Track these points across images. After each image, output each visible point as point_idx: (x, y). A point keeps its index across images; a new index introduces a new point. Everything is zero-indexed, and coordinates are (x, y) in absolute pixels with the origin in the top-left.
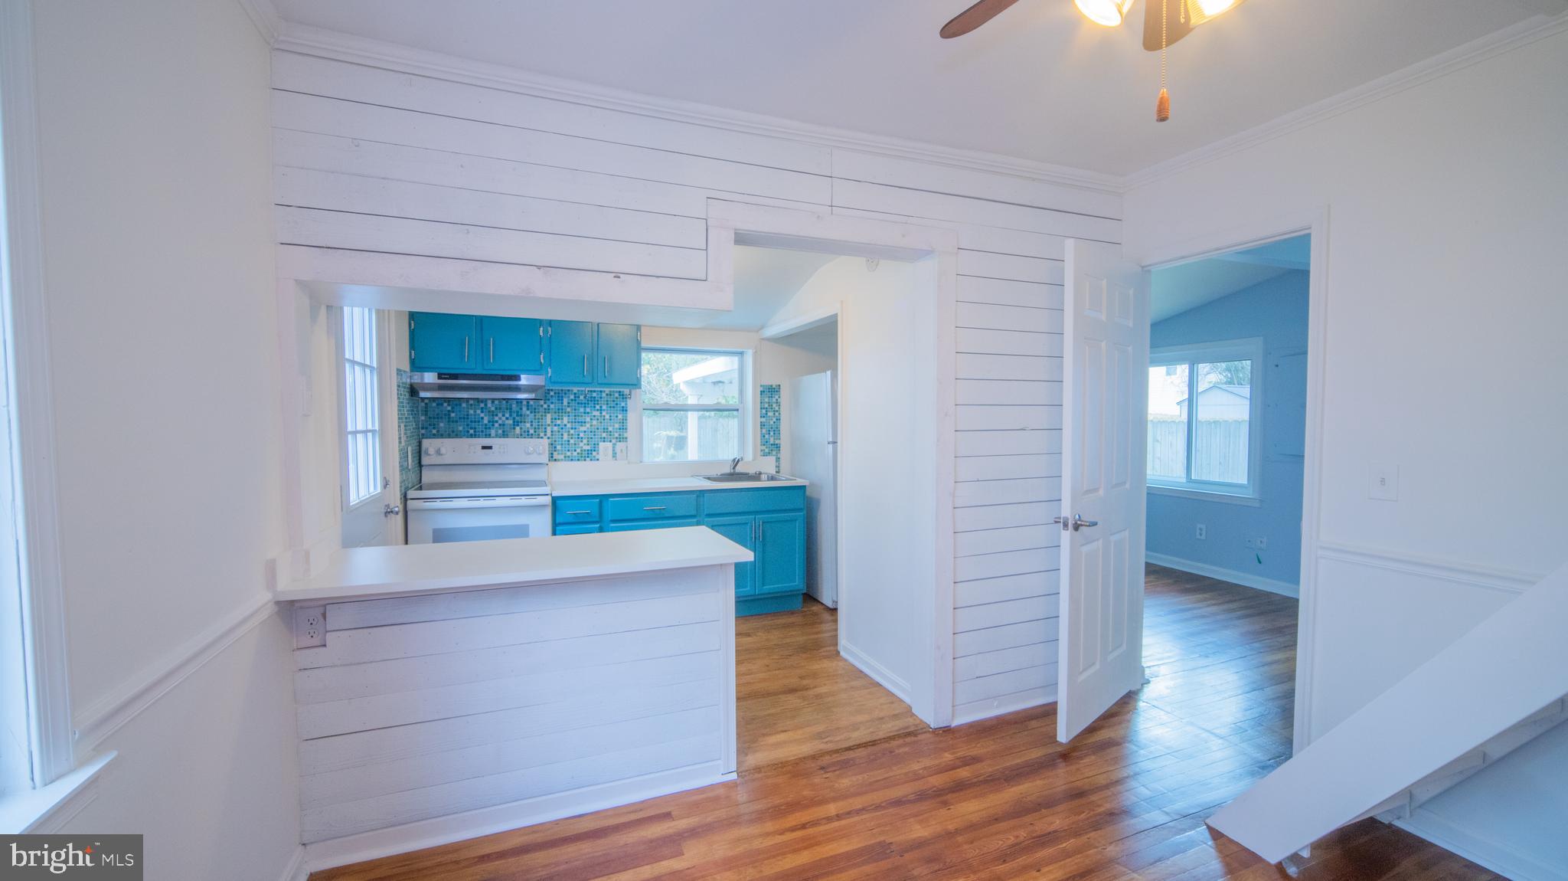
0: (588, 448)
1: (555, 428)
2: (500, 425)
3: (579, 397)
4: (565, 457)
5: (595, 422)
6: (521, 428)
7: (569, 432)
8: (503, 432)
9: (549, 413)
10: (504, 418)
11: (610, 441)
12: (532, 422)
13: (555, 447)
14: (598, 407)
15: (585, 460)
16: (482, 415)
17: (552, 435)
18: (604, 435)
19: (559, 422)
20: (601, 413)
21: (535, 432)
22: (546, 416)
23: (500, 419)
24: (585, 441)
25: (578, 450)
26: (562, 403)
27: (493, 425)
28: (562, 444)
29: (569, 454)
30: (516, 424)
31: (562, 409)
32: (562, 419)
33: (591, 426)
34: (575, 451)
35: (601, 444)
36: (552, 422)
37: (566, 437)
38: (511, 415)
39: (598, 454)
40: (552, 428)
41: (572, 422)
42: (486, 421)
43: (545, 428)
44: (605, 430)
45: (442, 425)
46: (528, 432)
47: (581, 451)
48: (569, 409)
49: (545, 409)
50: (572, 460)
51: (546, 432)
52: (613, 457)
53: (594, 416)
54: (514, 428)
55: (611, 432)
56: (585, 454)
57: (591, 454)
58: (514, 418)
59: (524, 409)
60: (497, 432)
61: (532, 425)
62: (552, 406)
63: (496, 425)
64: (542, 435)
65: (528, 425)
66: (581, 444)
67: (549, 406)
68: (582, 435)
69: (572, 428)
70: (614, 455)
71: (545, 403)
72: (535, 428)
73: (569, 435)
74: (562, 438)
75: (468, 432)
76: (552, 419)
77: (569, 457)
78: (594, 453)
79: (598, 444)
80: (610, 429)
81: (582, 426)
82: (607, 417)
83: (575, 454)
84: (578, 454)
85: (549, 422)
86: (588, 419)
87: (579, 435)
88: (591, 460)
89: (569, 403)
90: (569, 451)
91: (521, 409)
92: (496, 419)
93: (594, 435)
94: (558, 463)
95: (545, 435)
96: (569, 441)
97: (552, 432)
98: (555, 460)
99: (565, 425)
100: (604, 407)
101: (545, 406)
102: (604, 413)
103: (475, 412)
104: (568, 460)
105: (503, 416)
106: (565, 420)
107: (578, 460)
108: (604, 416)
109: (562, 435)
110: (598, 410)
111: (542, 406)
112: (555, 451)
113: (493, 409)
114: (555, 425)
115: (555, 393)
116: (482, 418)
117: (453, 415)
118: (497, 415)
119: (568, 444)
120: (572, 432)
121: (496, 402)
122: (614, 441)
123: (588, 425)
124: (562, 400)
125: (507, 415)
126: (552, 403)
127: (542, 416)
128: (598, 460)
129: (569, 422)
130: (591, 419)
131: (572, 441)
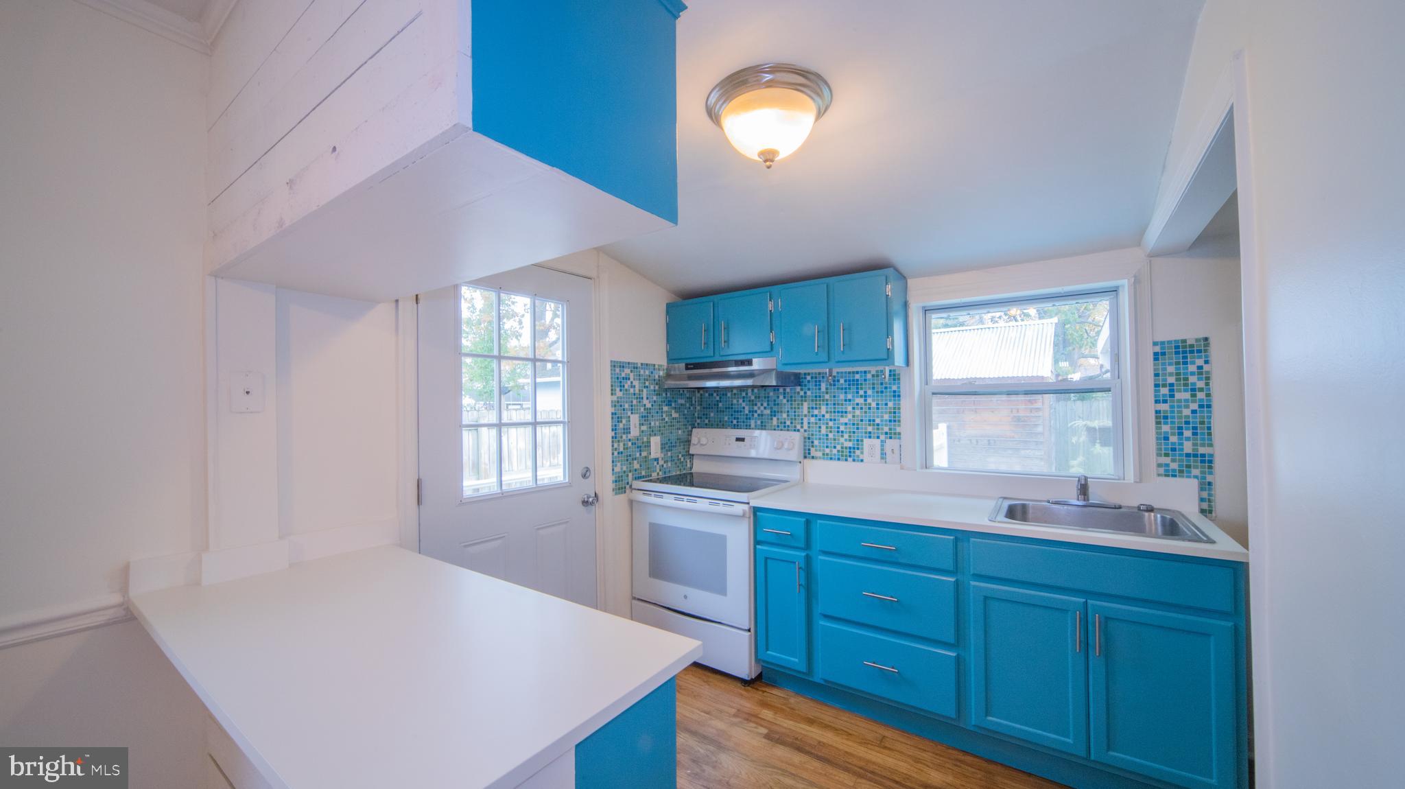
0: (850, 444)
1: (813, 420)
2: (759, 415)
3: (838, 381)
4: (823, 454)
5: (858, 412)
6: (778, 419)
7: (827, 424)
8: (762, 422)
9: (806, 401)
10: (762, 408)
11: (878, 437)
12: (788, 412)
13: (812, 442)
14: (861, 392)
15: (846, 460)
16: (744, 404)
17: (809, 427)
18: (870, 429)
19: (816, 412)
20: (865, 400)
21: (791, 423)
22: (802, 404)
23: (759, 408)
24: (846, 436)
25: (839, 447)
26: (820, 389)
27: (753, 415)
28: (820, 439)
29: (827, 451)
30: (773, 414)
31: (820, 397)
32: (820, 408)
33: (854, 416)
34: (835, 447)
35: (866, 442)
36: (809, 412)
37: (823, 427)
38: (768, 405)
39: (862, 453)
40: (809, 419)
41: (831, 412)
42: (747, 412)
43: (802, 419)
44: (871, 421)
45: (712, 415)
46: (785, 423)
47: (842, 448)
48: (827, 397)
49: (802, 397)
50: (831, 459)
51: (802, 423)
52: (882, 458)
53: (858, 404)
54: (772, 419)
55: (878, 425)
56: (846, 452)
57: (854, 452)
58: (771, 408)
59: (781, 397)
60: (756, 422)
61: (788, 416)
62: (809, 393)
63: (756, 415)
64: (799, 427)
65: (785, 415)
66: (842, 440)
67: (805, 393)
68: (842, 428)
69: (831, 420)
70: (883, 456)
71: (802, 390)
72: (792, 419)
73: (827, 428)
74: (820, 431)
75: (732, 422)
76: (809, 408)
77: (827, 454)
78: (858, 452)
79: (862, 441)
80: (878, 421)
81: (842, 416)
82: (874, 405)
83: (835, 451)
84: (838, 451)
85: (805, 411)
86: (850, 408)
87: (838, 428)
88: (854, 460)
89: (827, 389)
90: (827, 447)
91: (778, 397)
92: (756, 408)
93: (858, 429)
94: (814, 461)
95: (802, 427)
96: (827, 435)
97: (809, 423)
98: (813, 457)
99: (823, 416)
100: (870, 392)
101: (802, 393)
102: (869, 400)
103: (738, 401)
104: (827, 459)
105: (762, 405)
106: (824, 408)
107: (839, 459)
108: (870, 404)
109: (820, 427)
110: (861, 396)
111: (799, 393)
112: (813, 446)
113: (753, 398)
114: (812, 416)
115: (812, 378)
116: (744, 408)
117: (720, 405)
118: (756, 405)
119: (827, 439)
120: (831, 424)
121: (756, 390)
122: (882, 437)
123: (850, 416)
124: (820, 385)
125: (765, 404)
126: (809, 389)
127: (798, 404)
128: (862, 461)
129: (827, 412)
130: (854, 408)
131: (831, 436)
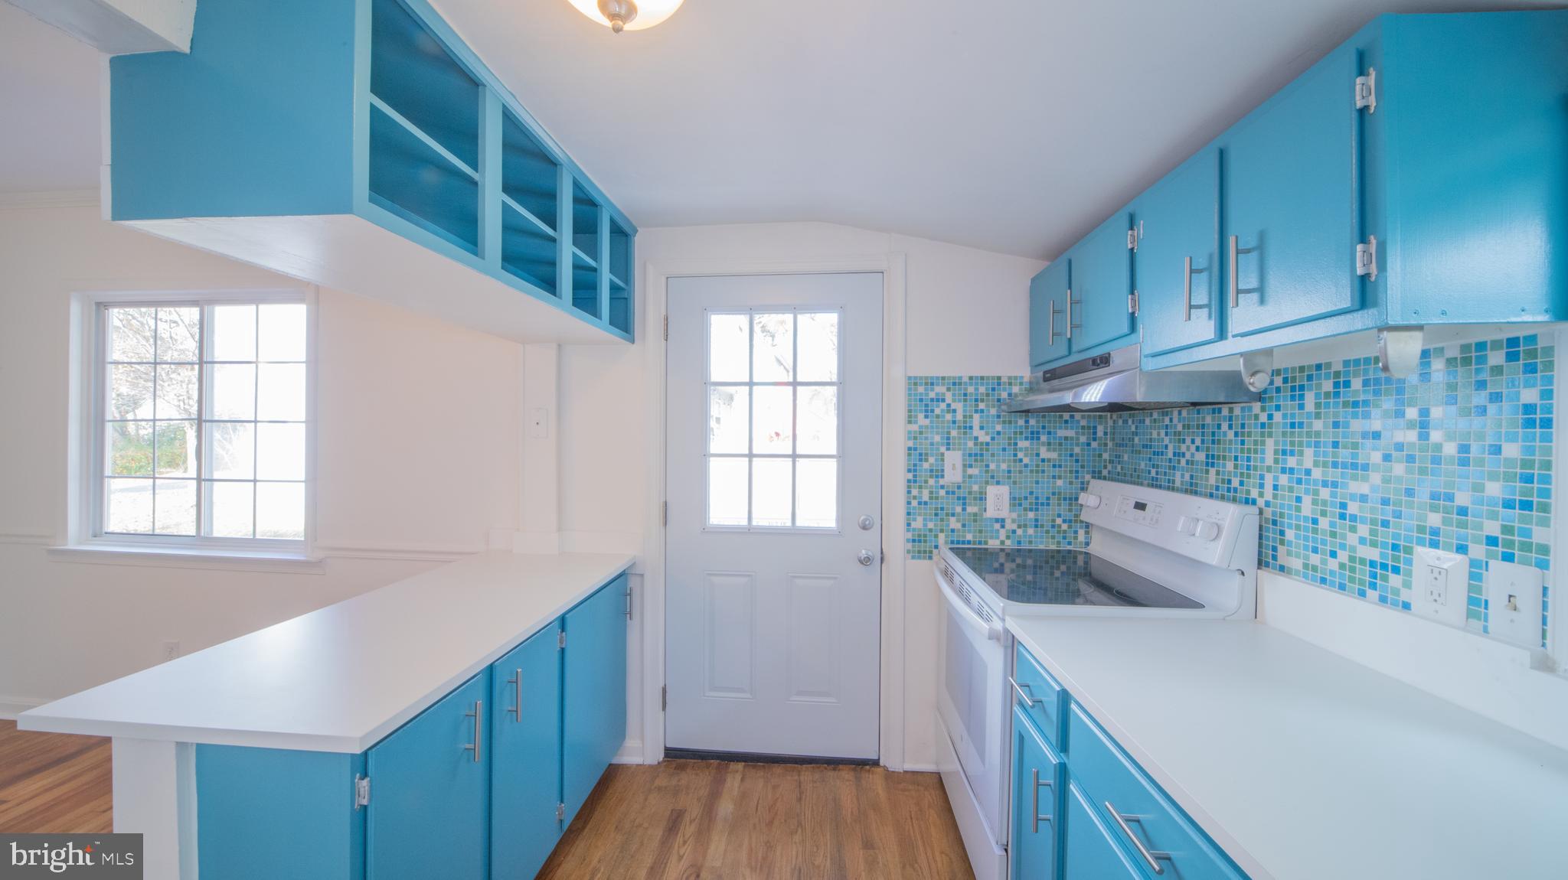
0: (1374, 554)
1: (1284, 480)
2: (1187, 462)
3: (1347, 384)
4: (1306, 566)
5: (1399, 469)
6: (1218, 473)
7: (1316, 493)
8: (1192, 477)
9: (1270, 435)
10: (1193, 448)
11: (1462, 549)
12: (1236, 458)
13: (1282, 533)
14: (1412, 413)
15: (1362, 594)
16: (1167, 441)
17: (1275, 497)
18: (1434, 520)
19: (1291, 462)
20: (1424, 436)
21: (1242, 483)
22: (1263, 443)
23: (1188, 448)
24: (1363, 530)
25: (1343, 556)
26: (1301, 407)
27: (1179, 462)
28: (1298, 527)
29: (1315, 559)
30: (1211, 461)
31: (1301, 425)
32: (1301, 453)
33: (1386, 480)
34: (1333, 554)
35: (1424, 555)
36: (1276, 461)
37: (1307, 501)
38: (1203, 441)
39: (1407, 585)
40: (1276, 478)
41: (1325, 465)
42: (1170, 455)
43: (1262, 477)
44: (1440, 499)
45: (1126, 457)
46: (1229, 481)
47: (1352, 559)
48: (1318, 425)
49: (1263, 425)
50: (1323, 581)
51: (1262, 486)
52: (1470, 615)
53: (1399, 447)
54: (1207, 472)
55: (1463, 511)
56: (1363, 573)
57: (1385, 579)
58: (1208, 449)
59: (1225, 426)
60: (1183, 476)
61: (1236, 467)
62: (1278, 417)
63: (1183, 461)
64: (1254, 493)
65: (1230, 465)
66: (1352, 539)
67: (1270, 417)
68: (1353, 508)
69: (1325, 484)
70: (1476, 606)
71: (1263, 409)
72: (1242, 474)
73: (1315, 502)
74: (1298, 509)
75: (1149, 472)
76: (1276, 452)
77: (1315, 569)
78: (1395, 580)
79: (1409, 550)
80: (1462, 499)
81: (1355, 478)
82: (1450, 449)
83: (1333, 564)
84: (1342, 566)
85: (1269, 460)
86: (1376, 457)
87: (1343, 506)
88: (1383, 600)
89: (1318, 405)
90: (1315, 550)
91: (1219, 427)
92: (1183, 448)
93: (1398, 515)
94: (1282, 580)
95: (1261, 495)
96: (1315, 521)
97: (1275, 487)
98: (1282, 568)
99: (1308, 472)
100: (1436, 412)
101: (1263, 418)
102: (1435, 436)
103: (1159, 434)
104: (1314, 579)
105: (1193, 441)
106: (1309, 453)
107: (1342, 587)
108: (1438, 447)
109: (1299, 499)
110: (1411, 425)
111: (1257, 417)
112: (1282, 542)
113: (1180, 428)
114: (1283, 470)
115: (1285, 380)
116: (1166, 446)
117: (1136, 439)
118: (1184, 441)
119: (1315, 531)
120: (1325, 493)
121: (1184, 413)
122: (1478, 551)
123: (1376, 478)
124: (1302, 397)
125: (1198, 442)
126: (1278, 408)
127: (1256, 443)
128: (1406, 606)
129: (1316, 464)
130: (1387, 458)
131: (1324, 523)
